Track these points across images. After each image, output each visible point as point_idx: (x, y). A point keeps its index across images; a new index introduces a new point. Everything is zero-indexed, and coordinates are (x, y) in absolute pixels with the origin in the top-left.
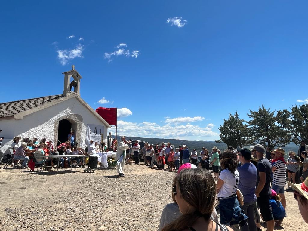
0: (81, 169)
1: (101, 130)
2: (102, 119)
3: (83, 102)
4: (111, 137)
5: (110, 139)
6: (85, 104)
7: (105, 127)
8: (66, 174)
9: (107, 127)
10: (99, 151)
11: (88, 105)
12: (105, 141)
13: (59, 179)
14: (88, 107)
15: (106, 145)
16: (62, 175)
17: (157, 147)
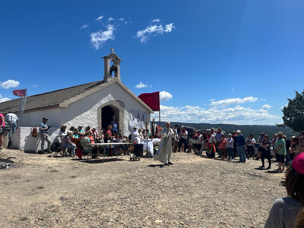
0: (127, 158)
1: (143, 116)
2: (144, 104)
3: (124, 87)
4: (155, 124)
5: (153, 125)
6: (127, 90)
7: (148, 112)
8: (113, 162)
9: (149, 113)
10: (144, 139)
11: (129, 91)
12: (149, 127)
13: (107, 168)
14: (130, 93)
15: (150, 132)
16: (109, 163)
17: (206, 134)
